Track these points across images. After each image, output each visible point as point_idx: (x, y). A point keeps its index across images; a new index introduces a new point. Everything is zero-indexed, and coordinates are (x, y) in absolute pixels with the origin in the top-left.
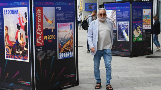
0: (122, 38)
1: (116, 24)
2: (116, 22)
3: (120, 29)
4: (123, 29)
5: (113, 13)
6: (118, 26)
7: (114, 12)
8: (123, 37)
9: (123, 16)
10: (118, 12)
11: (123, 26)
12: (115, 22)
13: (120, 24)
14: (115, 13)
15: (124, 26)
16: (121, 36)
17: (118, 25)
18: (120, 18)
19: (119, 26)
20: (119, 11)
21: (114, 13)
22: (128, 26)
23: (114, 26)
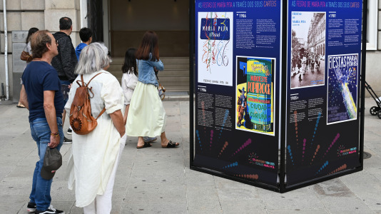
0: (339, 111)
1: (323, 64)
2: (324, 58)
3: (335, 83)
4: (343, 80)
5: (315, 24)
6: (330, 70)
7: (319, 21)
8: (343, 108)
9: (343, 35)
10: (330, 21)
11: (344, 70)
12: (321, 57)
13: (335, 64)
14: (322, 25)
15: (346, 68)
16: (336, 108)
17: (329, 67)
18: (337, 43)
19: (331, 73)
20: (334, 16)
21: (319, 25)
22: (356, 67)
23: (319, 72)
